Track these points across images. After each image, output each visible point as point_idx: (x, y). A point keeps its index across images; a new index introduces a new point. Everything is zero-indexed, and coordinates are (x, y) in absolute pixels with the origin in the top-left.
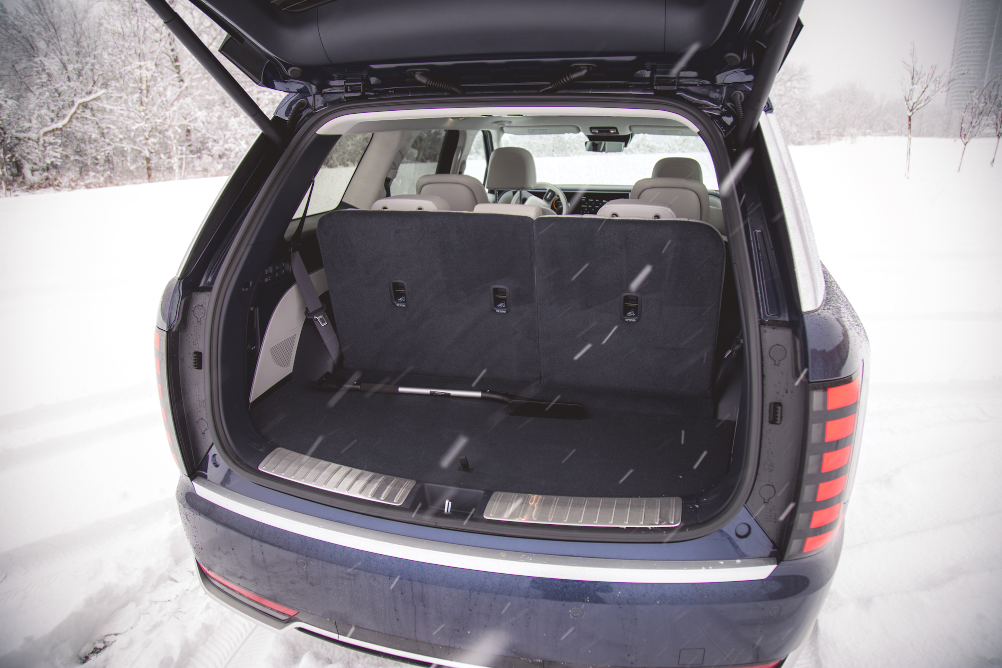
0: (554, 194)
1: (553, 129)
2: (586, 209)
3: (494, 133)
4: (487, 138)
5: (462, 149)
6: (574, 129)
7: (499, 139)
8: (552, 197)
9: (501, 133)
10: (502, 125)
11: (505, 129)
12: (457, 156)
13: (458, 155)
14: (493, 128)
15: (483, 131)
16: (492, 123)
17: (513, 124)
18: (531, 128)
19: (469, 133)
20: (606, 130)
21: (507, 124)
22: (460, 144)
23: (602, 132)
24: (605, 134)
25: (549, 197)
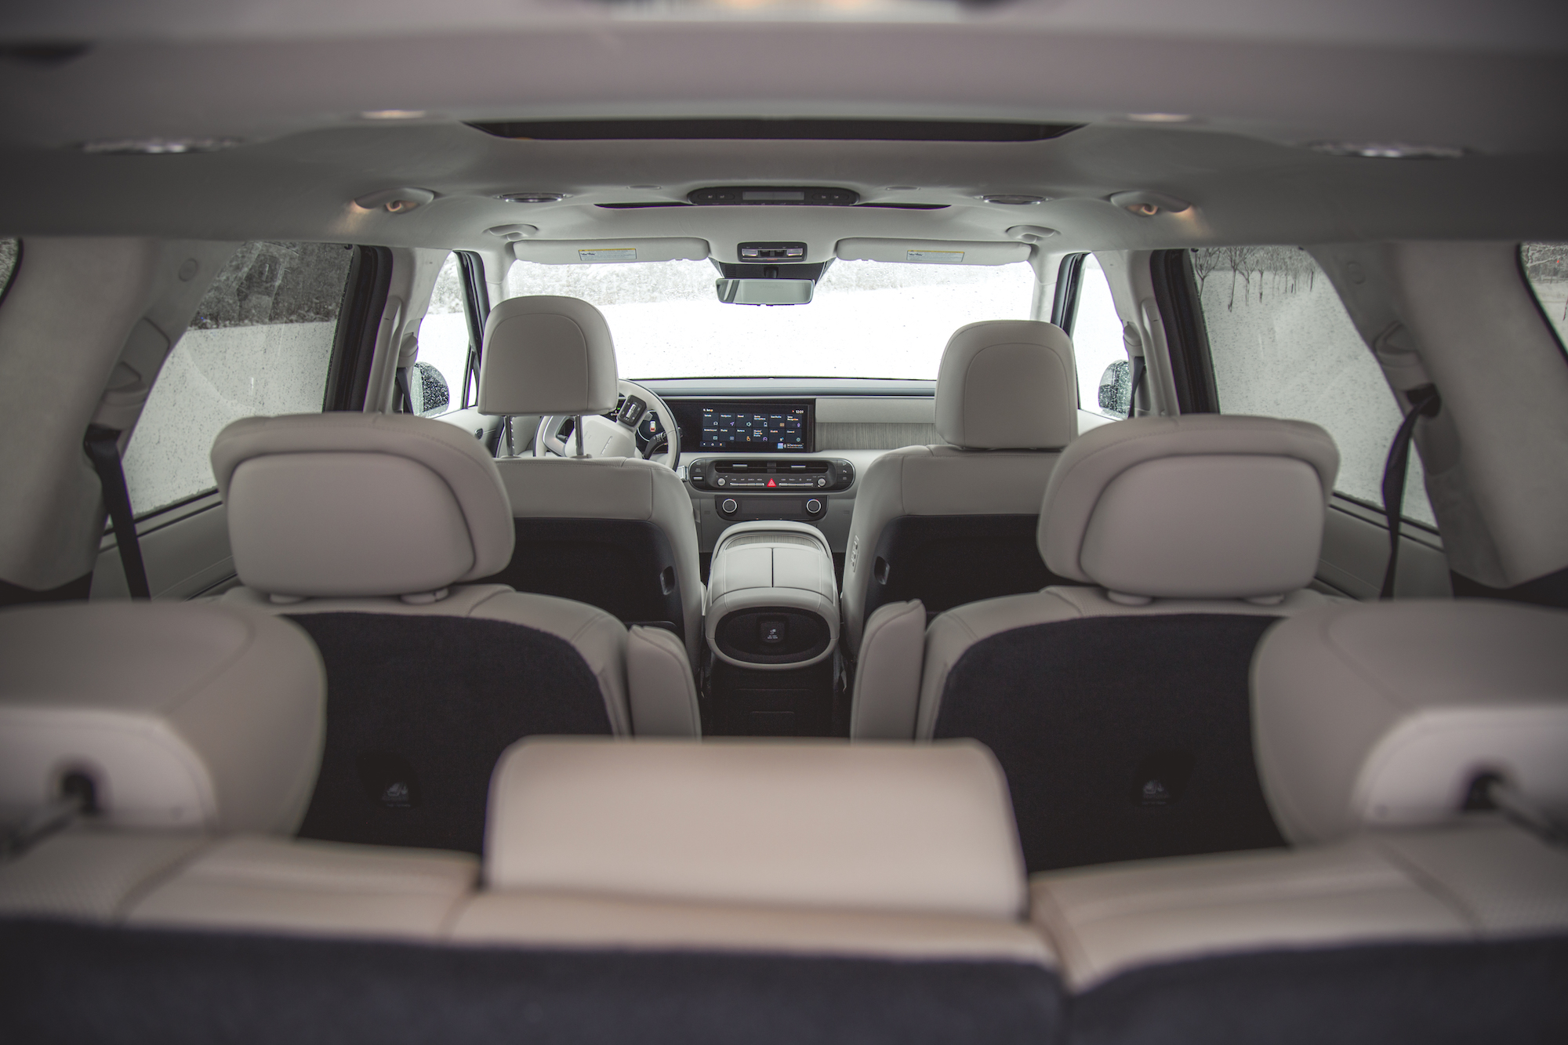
0: (643, 406)
1: (642, 248)
2: (715, 438)
3: (489, 258)
4: (471, 272)
5: (404, 303)
6: (699, 248)
7: (502, 276)
8: (638, 415)
9: (507, 259)
10: (511, 235)
11: (517, 248)
12: (391, 323)
13: (391, 320)
14: (488, 246)
15: (459, 254)
16: (485, 231)
17: (540, 236)
18: (587, 247)
19: (422, 255)
20: (778, 250)
21: (525, 236)
22: (395, 288)
23: (767, 254)
24: (773, 261)
25: (632, 415)
